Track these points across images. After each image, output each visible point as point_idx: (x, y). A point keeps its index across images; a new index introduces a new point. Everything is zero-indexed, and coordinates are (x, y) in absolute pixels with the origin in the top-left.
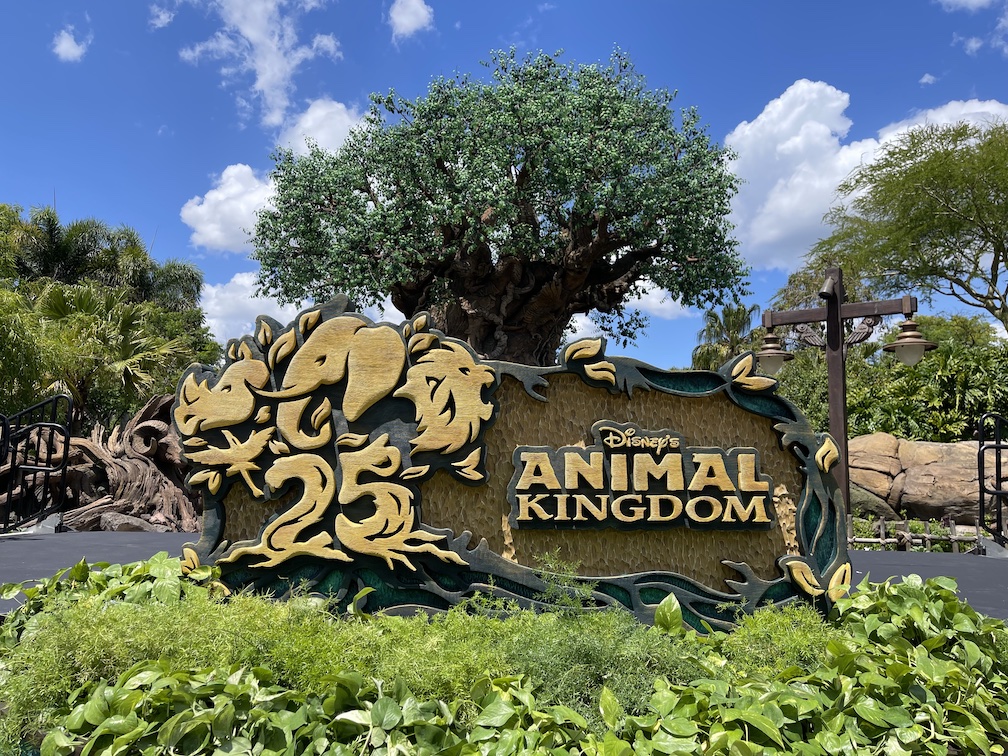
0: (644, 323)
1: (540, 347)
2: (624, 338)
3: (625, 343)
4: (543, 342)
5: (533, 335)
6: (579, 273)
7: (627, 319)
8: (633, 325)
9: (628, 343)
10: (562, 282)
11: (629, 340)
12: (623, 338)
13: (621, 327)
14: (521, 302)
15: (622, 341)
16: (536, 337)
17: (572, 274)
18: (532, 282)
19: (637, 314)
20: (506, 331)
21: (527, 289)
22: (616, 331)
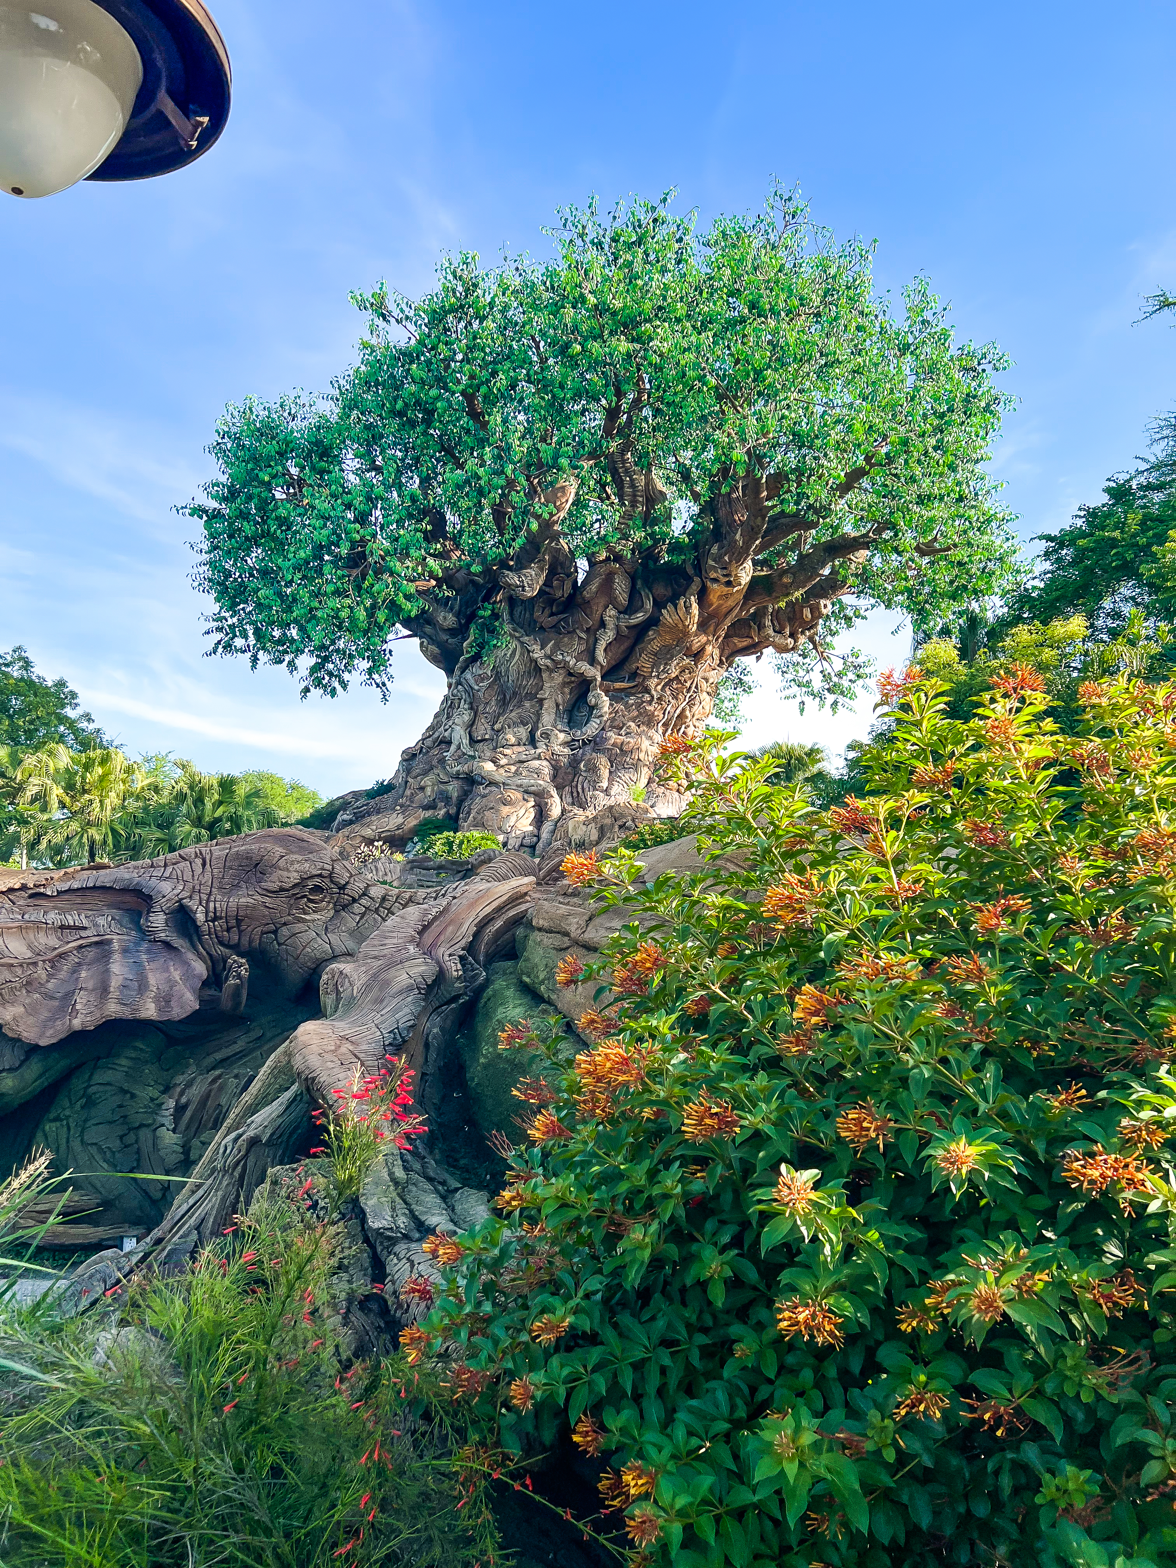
1: (670, 716)
5: (657, 696)
14: (631, 640)
16: (661, 698)
19: (853, 655)
20: (607, 691)
22: (820, 686)
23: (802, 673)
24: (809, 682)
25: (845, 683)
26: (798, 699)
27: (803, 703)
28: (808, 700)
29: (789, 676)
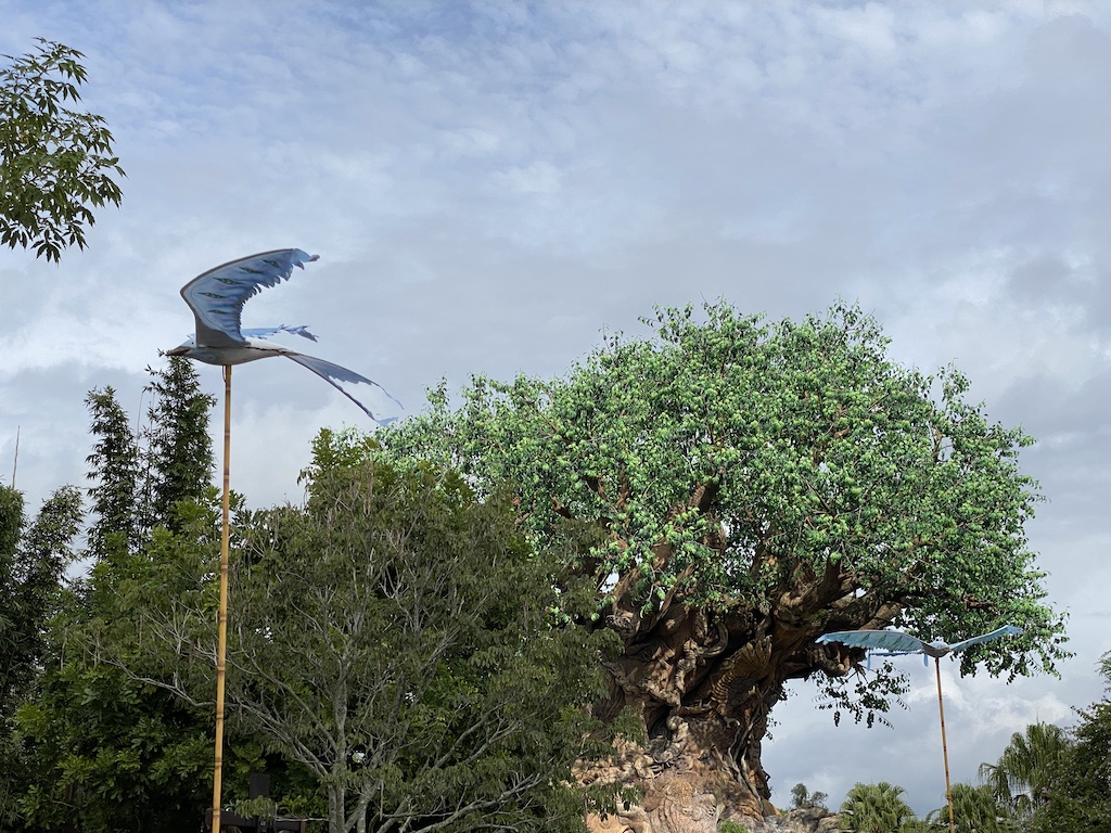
0: (901, 685)
1: (739, 741)
2: (869, 710)
3: (871, 718)
4: (742, 732)
5: (729, 721)
6: (797, 625)
7: (871, 677)
8: (883, 688)
9: (876, 718)
10: (773, 641)
11: (877, 713)
12: (866, 711)
13: (861, 691)
14: (708, 670)
15: (865, 716)
16: (732, 724)
17: (786, 628)
18: (725, 641)
19: (889, 670)
20: (686, 716)
21: (717, 651)
22: (855, 698)
23: (836, 684)
24: (844, 695)
25: (878, 695)
26: (834, 710)
27: (838, 714)
28: (842, 710)
29: (824, 686)
